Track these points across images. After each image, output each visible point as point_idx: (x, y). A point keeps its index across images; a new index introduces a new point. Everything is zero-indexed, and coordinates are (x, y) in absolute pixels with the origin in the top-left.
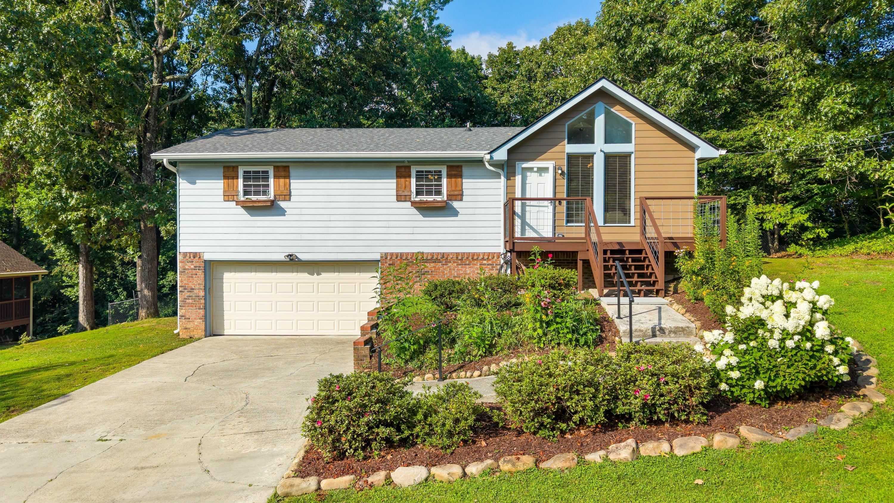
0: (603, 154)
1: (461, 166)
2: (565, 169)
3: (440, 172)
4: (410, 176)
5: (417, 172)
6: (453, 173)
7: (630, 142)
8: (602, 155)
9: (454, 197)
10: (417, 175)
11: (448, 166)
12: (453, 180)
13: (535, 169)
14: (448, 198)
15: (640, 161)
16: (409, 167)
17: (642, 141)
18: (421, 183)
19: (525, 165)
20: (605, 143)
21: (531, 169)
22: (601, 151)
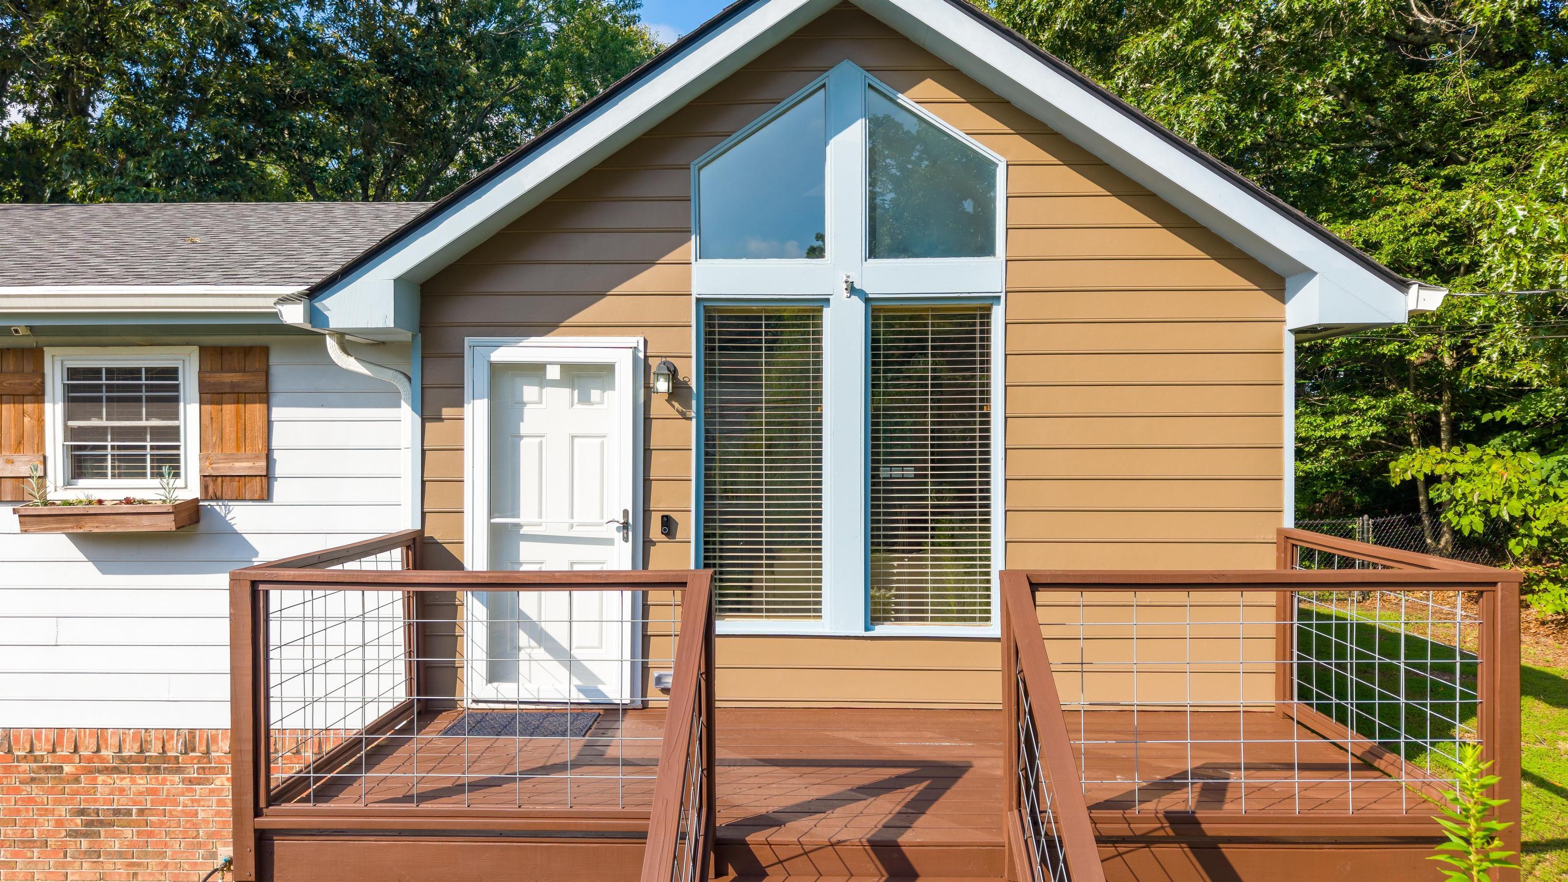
0: (858, 306)
1: (265, 351)
2: (690, 372)
3: (172, 373)
4: (38, 396)
5: (73, 373)
6: (228, 378)
7: (985, 248)
8: (857, 309)
9: (230, 488)
10: (69, 389)
11: (203, 350)
12: (229, 410)
13: (553, 373)
14: (205, 488)
15: (1032, 338)
16: (35, 355)
17: (1038, 244)
18: (94, 423)
19: (505, 353)
20: (873, 252)
21: (535, 371)
22: (852, 290)
